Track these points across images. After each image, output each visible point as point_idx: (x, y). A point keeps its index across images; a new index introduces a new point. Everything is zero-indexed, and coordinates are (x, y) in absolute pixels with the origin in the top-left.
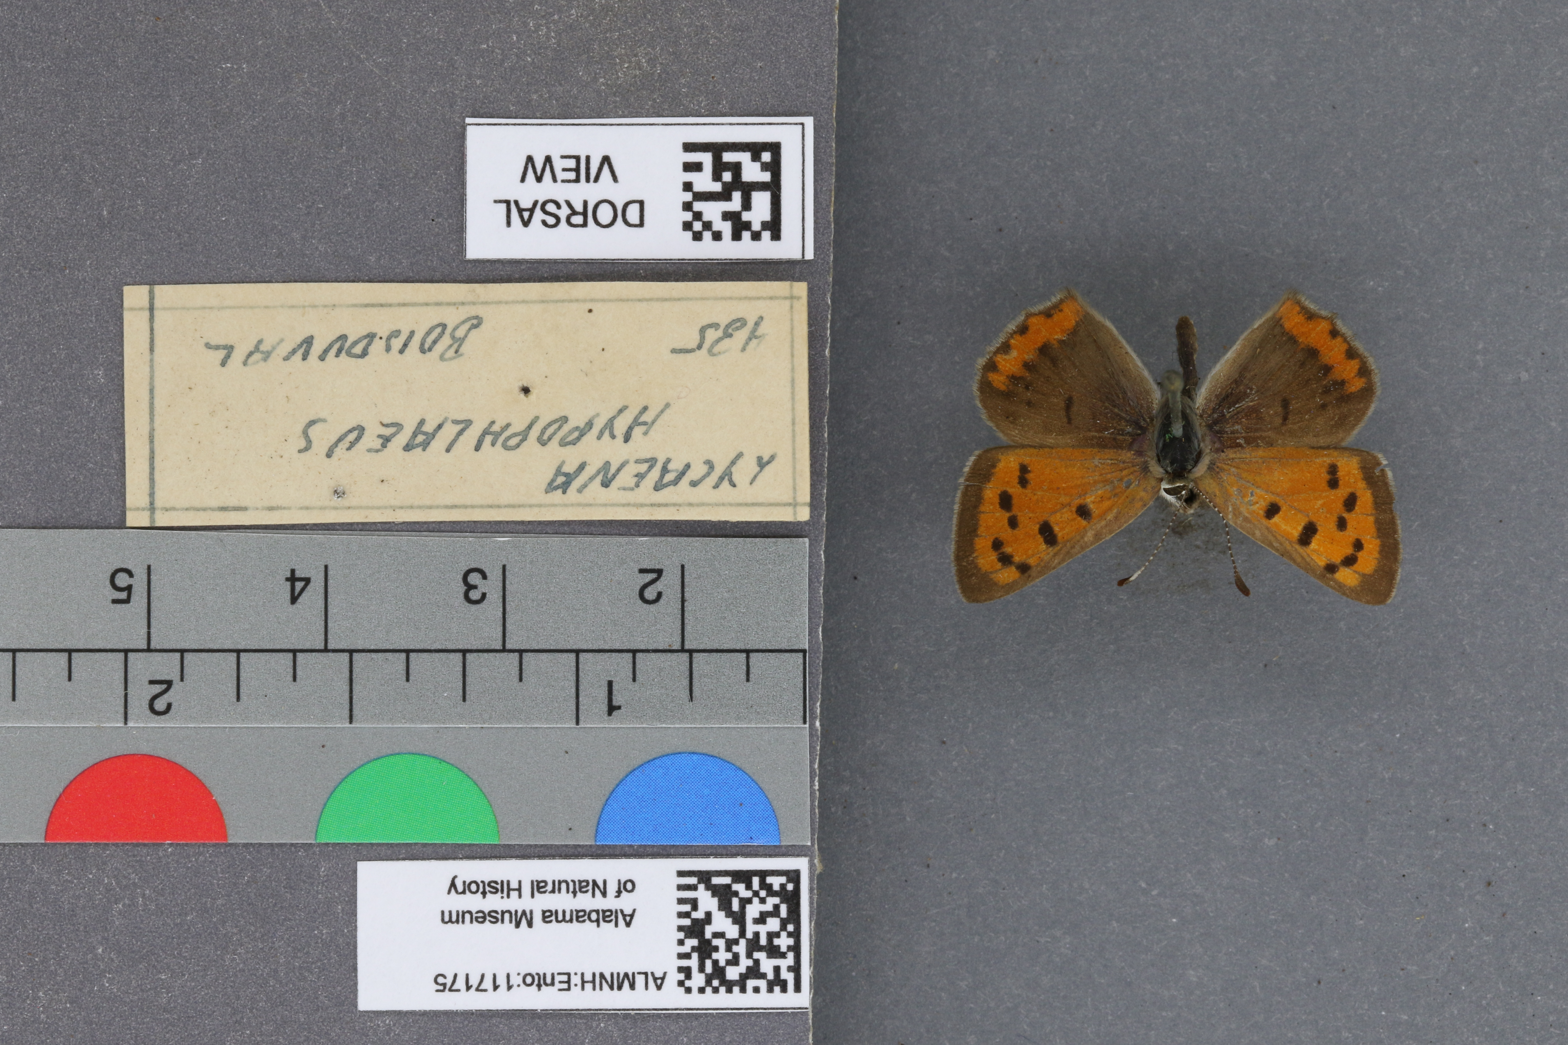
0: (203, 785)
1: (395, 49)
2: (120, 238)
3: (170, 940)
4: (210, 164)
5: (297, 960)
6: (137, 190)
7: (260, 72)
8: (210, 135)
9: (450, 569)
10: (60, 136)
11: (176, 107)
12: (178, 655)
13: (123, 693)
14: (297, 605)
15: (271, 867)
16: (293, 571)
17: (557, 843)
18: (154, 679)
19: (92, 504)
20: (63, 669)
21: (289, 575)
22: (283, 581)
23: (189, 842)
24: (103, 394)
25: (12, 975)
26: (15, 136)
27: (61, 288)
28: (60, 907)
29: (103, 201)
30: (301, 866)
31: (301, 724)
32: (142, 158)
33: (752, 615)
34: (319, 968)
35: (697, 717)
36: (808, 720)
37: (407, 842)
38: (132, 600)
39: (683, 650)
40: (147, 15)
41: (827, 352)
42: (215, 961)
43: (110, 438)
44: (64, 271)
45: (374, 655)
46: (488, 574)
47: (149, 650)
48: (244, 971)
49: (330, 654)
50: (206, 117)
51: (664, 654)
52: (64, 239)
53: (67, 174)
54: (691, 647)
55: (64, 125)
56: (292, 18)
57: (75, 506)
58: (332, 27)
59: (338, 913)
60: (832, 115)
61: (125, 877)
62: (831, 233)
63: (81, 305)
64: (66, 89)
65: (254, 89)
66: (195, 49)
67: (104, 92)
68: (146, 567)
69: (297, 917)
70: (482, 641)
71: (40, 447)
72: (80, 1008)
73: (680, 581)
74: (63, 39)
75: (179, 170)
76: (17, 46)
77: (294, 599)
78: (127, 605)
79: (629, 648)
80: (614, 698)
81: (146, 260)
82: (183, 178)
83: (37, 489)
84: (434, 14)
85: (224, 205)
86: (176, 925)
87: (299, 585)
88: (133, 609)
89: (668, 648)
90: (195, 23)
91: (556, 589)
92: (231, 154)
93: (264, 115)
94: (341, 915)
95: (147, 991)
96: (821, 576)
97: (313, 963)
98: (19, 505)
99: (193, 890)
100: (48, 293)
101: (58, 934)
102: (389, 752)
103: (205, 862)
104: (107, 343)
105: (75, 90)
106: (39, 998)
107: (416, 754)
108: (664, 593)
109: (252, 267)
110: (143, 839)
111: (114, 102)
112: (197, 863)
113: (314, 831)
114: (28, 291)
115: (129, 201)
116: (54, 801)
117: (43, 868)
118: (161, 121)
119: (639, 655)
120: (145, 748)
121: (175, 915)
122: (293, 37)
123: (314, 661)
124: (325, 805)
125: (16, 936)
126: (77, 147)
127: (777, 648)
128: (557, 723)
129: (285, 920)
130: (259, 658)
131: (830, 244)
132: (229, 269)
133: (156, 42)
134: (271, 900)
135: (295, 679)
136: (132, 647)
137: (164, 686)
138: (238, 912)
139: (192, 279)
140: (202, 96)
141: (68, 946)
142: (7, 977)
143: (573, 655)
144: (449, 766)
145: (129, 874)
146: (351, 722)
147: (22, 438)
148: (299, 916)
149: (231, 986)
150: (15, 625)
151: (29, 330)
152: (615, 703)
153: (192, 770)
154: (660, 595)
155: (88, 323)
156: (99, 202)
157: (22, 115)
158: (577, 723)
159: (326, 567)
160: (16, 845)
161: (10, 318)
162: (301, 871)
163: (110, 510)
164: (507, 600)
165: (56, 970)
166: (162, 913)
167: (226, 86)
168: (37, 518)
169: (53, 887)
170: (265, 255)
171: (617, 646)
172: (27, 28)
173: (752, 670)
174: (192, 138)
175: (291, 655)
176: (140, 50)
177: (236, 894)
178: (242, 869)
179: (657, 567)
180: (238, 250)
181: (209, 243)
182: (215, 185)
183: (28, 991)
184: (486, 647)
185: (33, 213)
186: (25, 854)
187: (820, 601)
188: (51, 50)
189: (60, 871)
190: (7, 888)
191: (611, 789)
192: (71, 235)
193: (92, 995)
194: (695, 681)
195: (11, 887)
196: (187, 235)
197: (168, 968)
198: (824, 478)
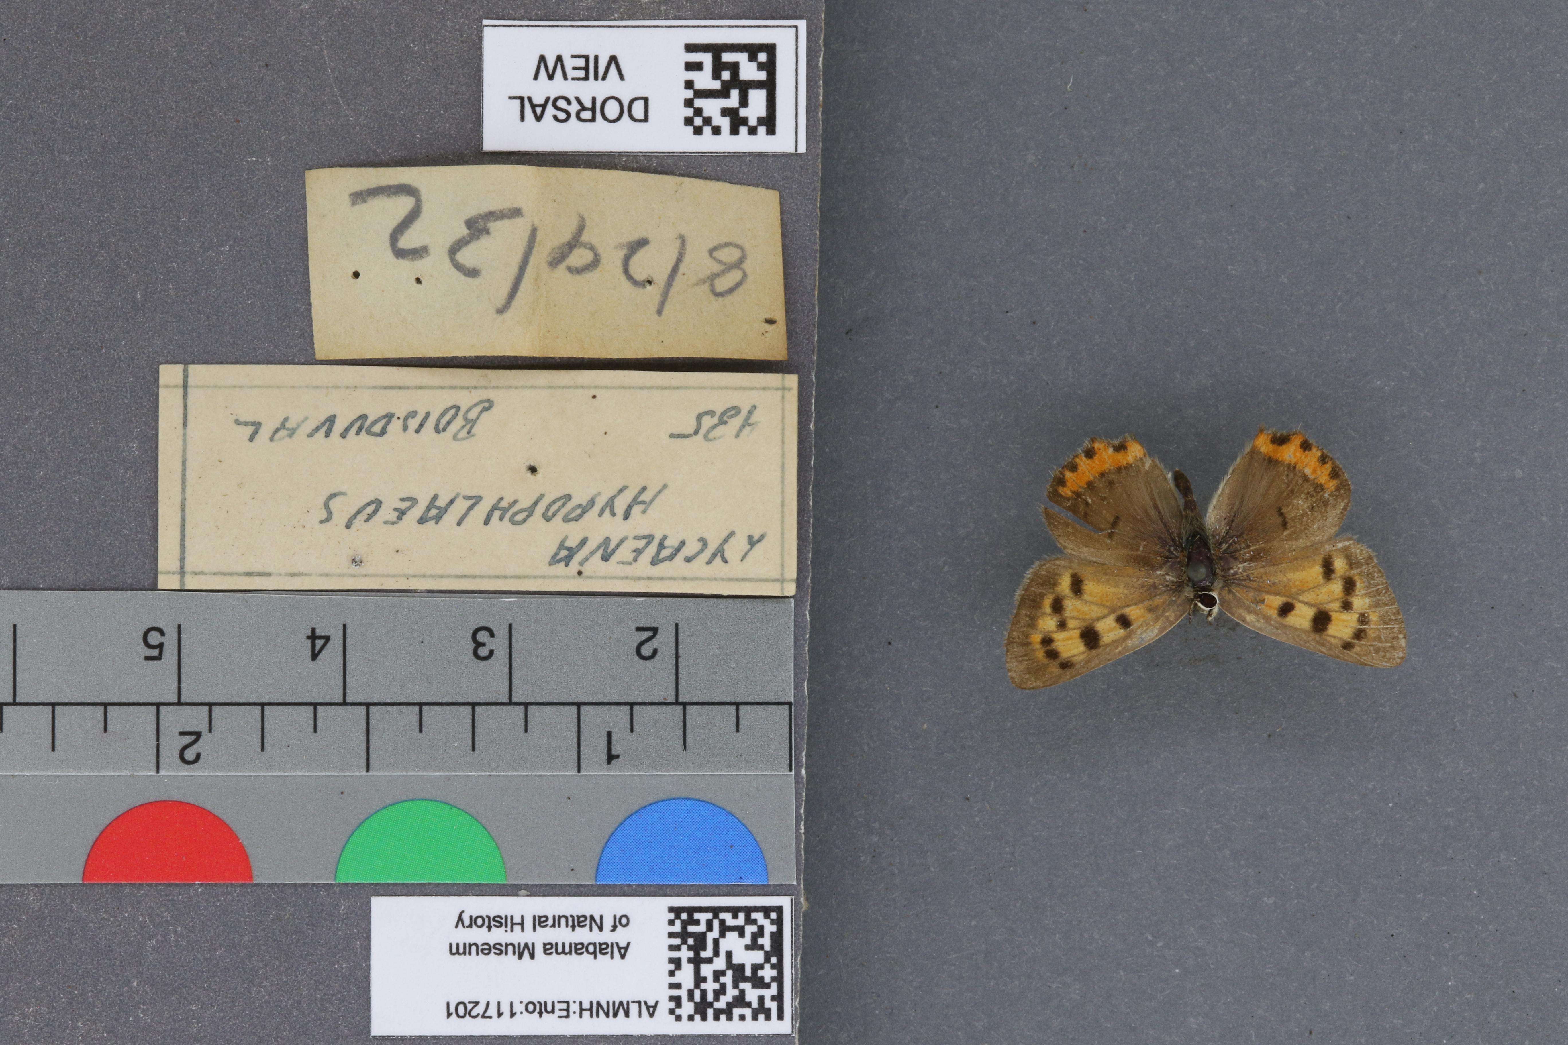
0: (230, 829)
1: (409, 144)
2: (153, 320)
3: (200, 974)
4: (236, 251)
5: (318, 992)
6: (169, 275)
7: (283, 165)
8: (237, 224)
9: (460, 628)
10: (96, 224)
11: (205, 198)
12: (206, 708)
13: (155, 744)
14: (317, 661)
15: (295, 906)
16: (313, 630)
17: (560, 883)
18: (184, 730)
19: (128, 568)
20: (99, 722)
21: (310, 634)
22: (304, 639)
23: (217, 882)
24: (138, 465)
25: (53, 1006)
26: (54, 225)
27: (98, 366)
28: (98, 943)
29: (137, 286)
30: (323, 905)
31: (321, 772)
32: (174, 245)
33: (742, 670)
34: (339, 999)
35: (691, 765)
36: (793, 767)
37: (421, 882)
38: (163, 657)
39: (677, 703)
40: (178, 112)
41: (812, 425)
42: (242, 993)
43: (144, 506)
44: (100, 351)
45: (389, 708)
46: (495, 633)
47: (179, 703)
48: (269, 1002)
49: (348, 707)
50: (233, 207)
51: (659, 706)
52: (100, 321)
53: (103, 260)
54: (685, 700)
55: (100, 215)
56: (313, 114)
57: (111, 569)
58: (350, 123)
59: (357, 948)
60: (816, 205)
61: (159, 915)
62: (815, 315)
63: (116, 382)
64: (102, 181)
65: (278, 181)
66: (222, 144)
67: (138, 184)
68: (177, 626)
69: (319, 952)
70: (490, 695)
71: (79, 514)
72: (116, 1037)
73: (674, 638)
74: (100, 134)
75: (208, 257)
76: (56, 141)
77: (315, 656)
78: (159, 662)
79: (626, 701)
80: (613, 747)
81: (177, 340)
82: (212, 264)
83: (76, 553)
84: (446, 111)
85: (250, 289)
86: (206, 959)
87: (319, 643)
88: (165, 666)
89: (663, 701)
90: (222, 119)
91: (559, 646)
92: (256, 242)
93: (287, 205)
94: (359, 950)
95: (179, 1021)
96: (806, 634)
97: (333, 995)
98: (59, 568)
99: (222, 927)
100: (86, 371)
101: (96, 969)
102: (404, 798)
103: (233, 901)
104: (140, 418)
105: (111, 182)
106: (78, 1028)
107: (428, 800)
108: (659, 649)
109: (276, 347)
110: (173, 880)
111: (147, 193)
112: (225, 902)
113: (334, 871)
114: (67, 369)
115: (162, 285)
116: (91, 845)
117: (82, 907)
118: (191, 210)
119: (636, 708)
120: (176, 796)
121: (204, 950)
122: (314, 133)
123: (333, 714)
124: (344, 847)
125: (57, 970)
126: (113, 235)
127: (764, 701)
128: (560, 770)
129: (307, 955)
130: (282, 711)
131: (814, 325)
132: (254, 349)
133: (186, 137)
134: (294, 936)
135: (315, 731)
136: (163, 701)
137: (194, 737)
138: (264, 948)
139: (220, 358)
140: (230, 187)
141: (105, 980)
142: (48, 1008)
143: (575, 708)
144: (459, 812)
145: (162, 912)
146: (368, 770)
147: (61, 506)
148: (321, 951)
149: (257, 1017)
150: (54, 681)
151: (67, 406)
152: (614, 752)
153: (220, 816)
154: (655, 651)
155: (123, 399)
156: (133, 286)
157: (61, 206)
158: (579, 771)
159: (344, 626)
160: (56, 885)
161: (50, 394)
162: (322, 910)
163: (144, 573)
164: (513, 656)
165: (94, 1002)
166: (193, 949)
167: (251, 179)
168: (76, 580)
169: (91, 925)
170: (288, 335)
171: (616, 699)
172: (65, 124)
173: (741, 721)
174: (220, 227)
175: (311, 708)
176: (171, 144)
177: (262, 931)
178: (267, 908)
179: (653, 625)
180: (263, 331)
181: (236, 324)
182: (241, 271)
183: (68, 1022)
184: (494, 700)
185: (71, 297)
186: (65, 894)
187: (805, 657)
188: (88, 145)
189: (97, 909)
190: (48, 925)
191: (610, 832)
192: (107, 317)
193: (128, 1025)
194: (688, 732)
195: (51, 924)
196: (216, 317)
197: (199, 999)
198: (809, 543)
